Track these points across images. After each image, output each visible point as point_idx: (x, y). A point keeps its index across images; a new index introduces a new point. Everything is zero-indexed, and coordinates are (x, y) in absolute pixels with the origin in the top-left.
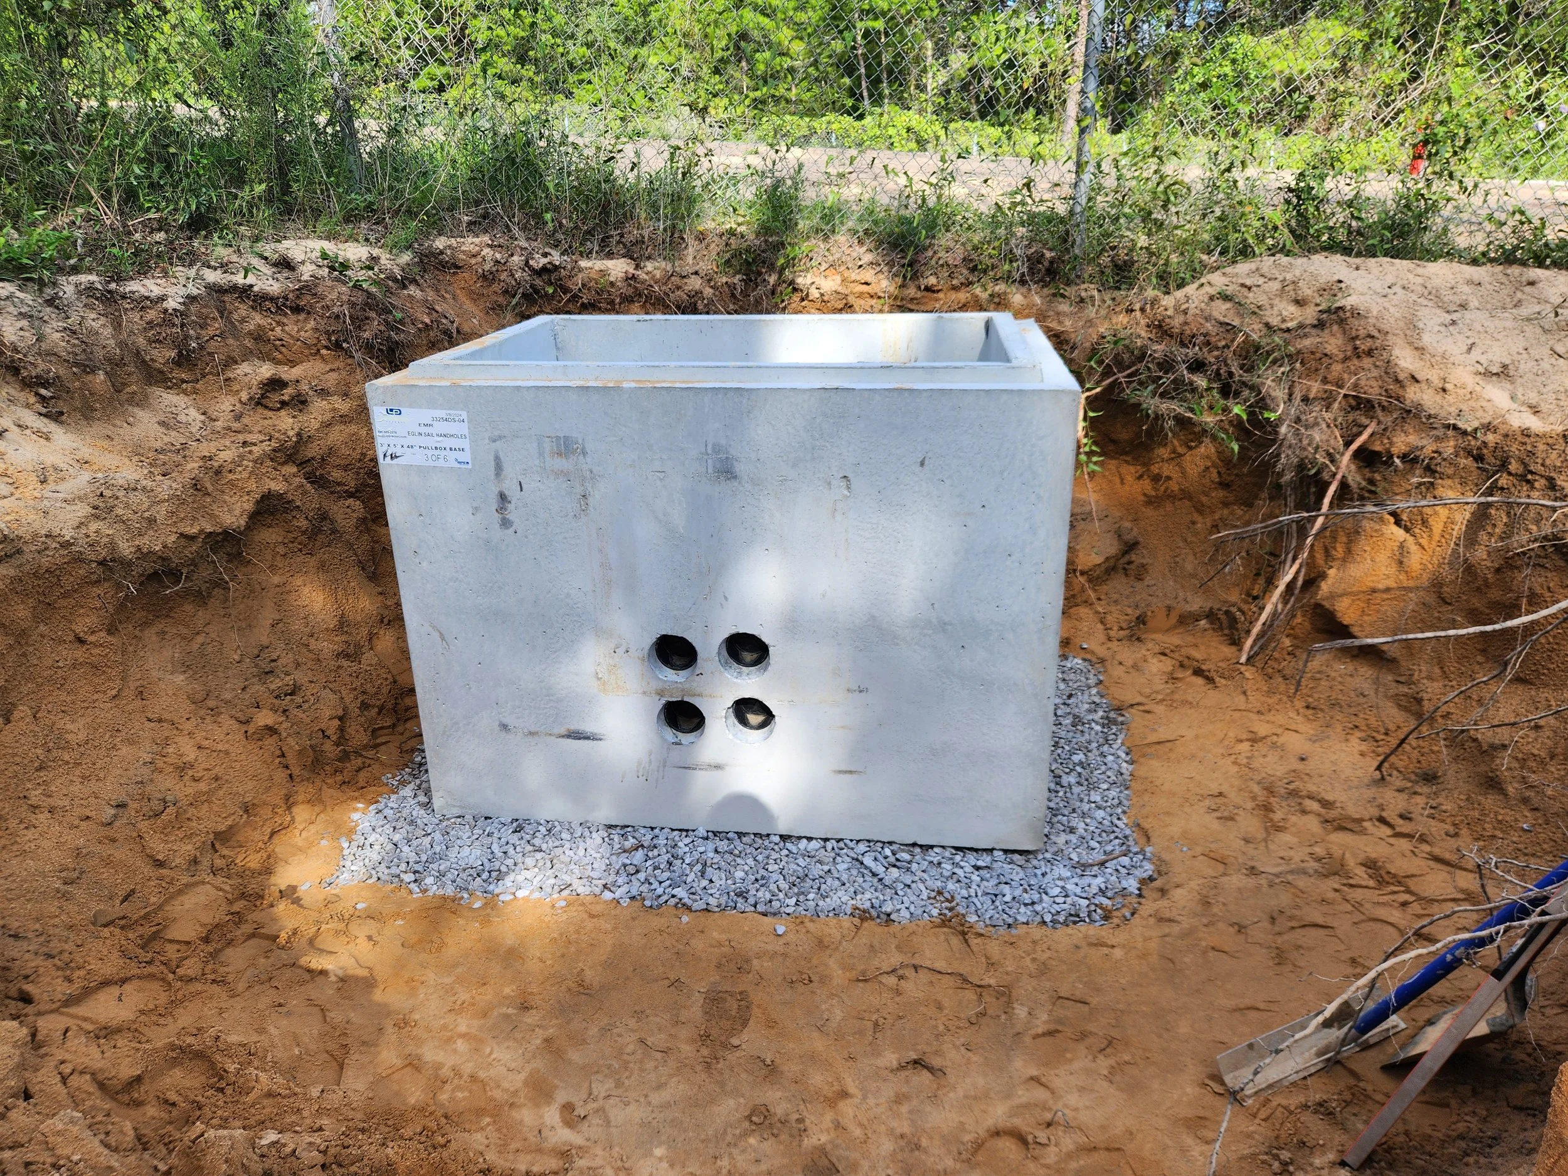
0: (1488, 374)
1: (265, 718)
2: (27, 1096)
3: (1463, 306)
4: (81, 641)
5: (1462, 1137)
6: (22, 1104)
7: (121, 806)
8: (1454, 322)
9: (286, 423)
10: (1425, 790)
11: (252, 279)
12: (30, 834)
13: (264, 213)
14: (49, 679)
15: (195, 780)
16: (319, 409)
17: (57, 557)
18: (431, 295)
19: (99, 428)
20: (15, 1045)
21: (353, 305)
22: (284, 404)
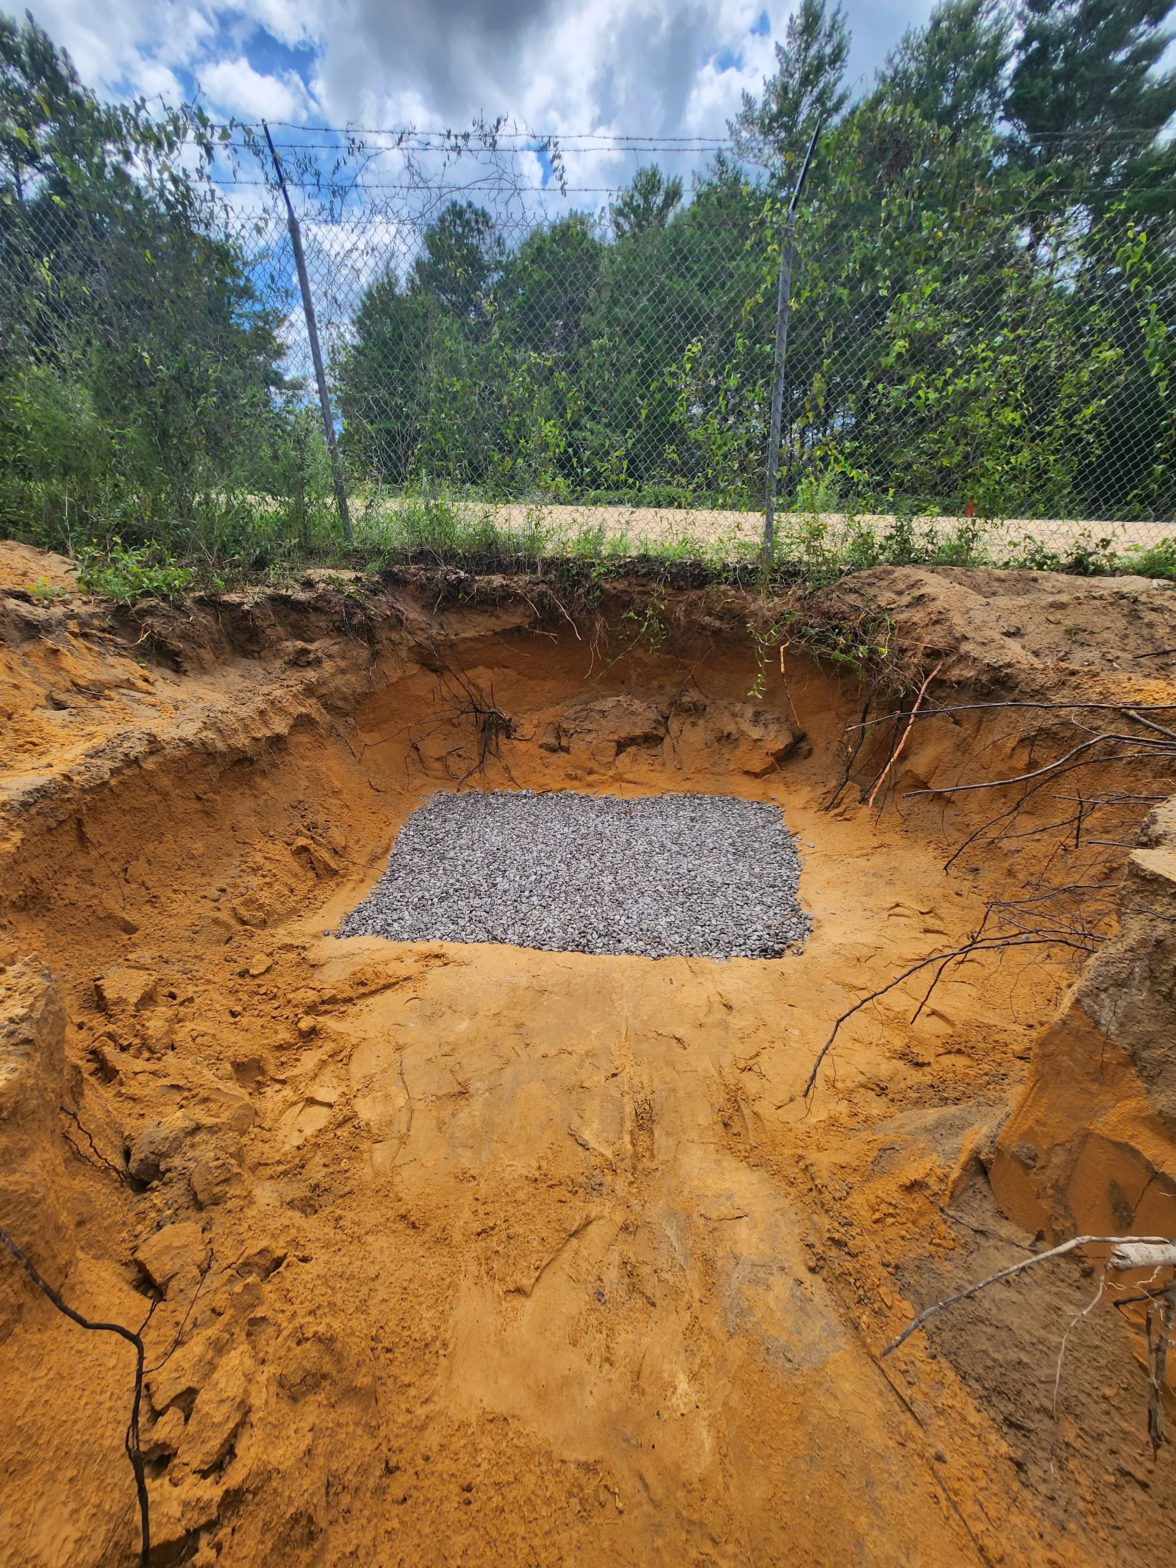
0: (1008, 634)
1: (301, 841)
2: (173, 1049)
3: (994, 594)
4: (199, 798)
5: (986, 1074)
6: (170, 1053)
7: (223, 890)
8: (988, 604)
9: (311, 675)
10: (971, 877)
11: (290, 593)
12: (174, 905)
13: (297, 555)
14: (183, 820)
15: (264, 876)
16: (328, 666)
17: (184, 751)
18: (391, 599)
19: (206, 678)
20: (166, 1020)
21: (346, 606)
22: (309, 663)
